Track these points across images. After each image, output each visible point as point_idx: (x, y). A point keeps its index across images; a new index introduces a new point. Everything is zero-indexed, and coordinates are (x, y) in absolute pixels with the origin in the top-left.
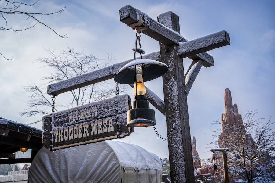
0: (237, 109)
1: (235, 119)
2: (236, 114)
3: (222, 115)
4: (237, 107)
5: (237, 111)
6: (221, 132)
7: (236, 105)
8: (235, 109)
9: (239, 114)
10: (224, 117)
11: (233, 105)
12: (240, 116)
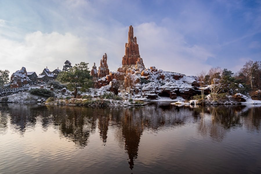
0: (136, 41)
1: (134, 46)
2: (135, 44)
3: (126, 44)
4: (136, 39)
5: (136, 42)
6: (125, 55)
7: (135, 38)
8: (134, 40)
9: (137, 44)
10: (127, 45)
11: (134, 37)
12: (137, 45)
